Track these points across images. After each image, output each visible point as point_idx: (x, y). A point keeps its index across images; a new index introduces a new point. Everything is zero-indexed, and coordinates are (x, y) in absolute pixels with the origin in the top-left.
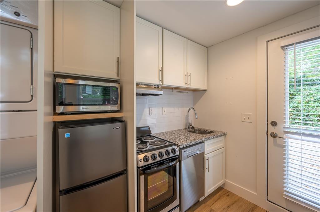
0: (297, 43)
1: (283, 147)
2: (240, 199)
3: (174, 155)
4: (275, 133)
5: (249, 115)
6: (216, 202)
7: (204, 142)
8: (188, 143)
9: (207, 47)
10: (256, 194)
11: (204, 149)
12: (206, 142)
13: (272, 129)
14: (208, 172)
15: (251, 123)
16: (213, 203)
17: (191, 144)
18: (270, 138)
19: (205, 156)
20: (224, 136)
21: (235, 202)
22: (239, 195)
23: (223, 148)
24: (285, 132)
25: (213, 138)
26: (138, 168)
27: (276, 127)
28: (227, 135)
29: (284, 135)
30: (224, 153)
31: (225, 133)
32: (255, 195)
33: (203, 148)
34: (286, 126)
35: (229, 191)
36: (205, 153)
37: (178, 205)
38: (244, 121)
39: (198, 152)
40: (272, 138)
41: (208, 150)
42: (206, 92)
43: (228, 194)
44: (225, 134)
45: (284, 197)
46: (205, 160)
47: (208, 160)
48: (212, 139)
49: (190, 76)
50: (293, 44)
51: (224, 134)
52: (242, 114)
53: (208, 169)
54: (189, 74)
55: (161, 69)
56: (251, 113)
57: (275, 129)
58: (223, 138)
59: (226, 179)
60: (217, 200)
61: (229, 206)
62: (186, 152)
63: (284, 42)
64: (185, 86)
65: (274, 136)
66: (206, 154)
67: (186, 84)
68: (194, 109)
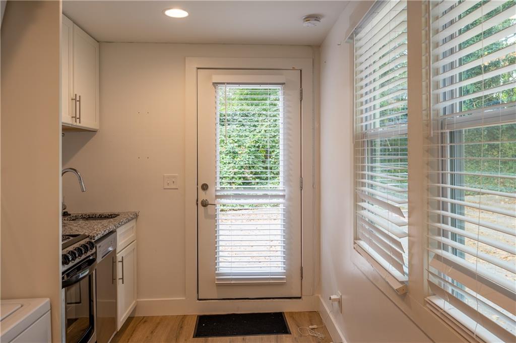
0: (228, 83)
1: (214, 217)
2: (163, 319)
3: (80, 260)
4: (206, 200)
5: (174, 177)
6: (131, 336)
7: (116, 231)
8: (103, 232)
9: (98, 42)
10: (184, 298)
11: (116, 244)
12: (118, 230)
13: (203, 196)
14: (123, 283)
15: (177, 189)
16: (129, 339)
17: (105, 233)
18: (201, 208)
19: (118, 255)
20: (135, 220)
21: (159, 323)
22: (160, 315)
23: (134, 241)
24: (217, 197)
25: (126, 223)
27: (208, 192)
28: (138, 218)
29: (216, 201)
30: (135, 250)
31: (137, 213)
32: (183, 300)
33: (116, 241)
34: (217, 189)
35: (144, 317)
36: (118, 250)
38: (168, 187)
39: (110, 249)
40: (203, 208)
42: (95, 134)
43: (144, 320)
44: (136, 216)
45: (216, 282)
46: (117, 263)
47: (122, 261)
49: (79, 101)
50: (224, 83)
52: (164, 176)
53: (123, 279)
54: (78, 98)
56: (177, 175)
57: (206, 194)
58: (132, 223)
59: (138, 298)
60: (133, 333)
61: (152, 332)
62: (100, 249)
63: (217, 78)
64: (71, 123)
65: (205, 204)
66: (119, 253)
67: (74, 119)
68: (75, 170)
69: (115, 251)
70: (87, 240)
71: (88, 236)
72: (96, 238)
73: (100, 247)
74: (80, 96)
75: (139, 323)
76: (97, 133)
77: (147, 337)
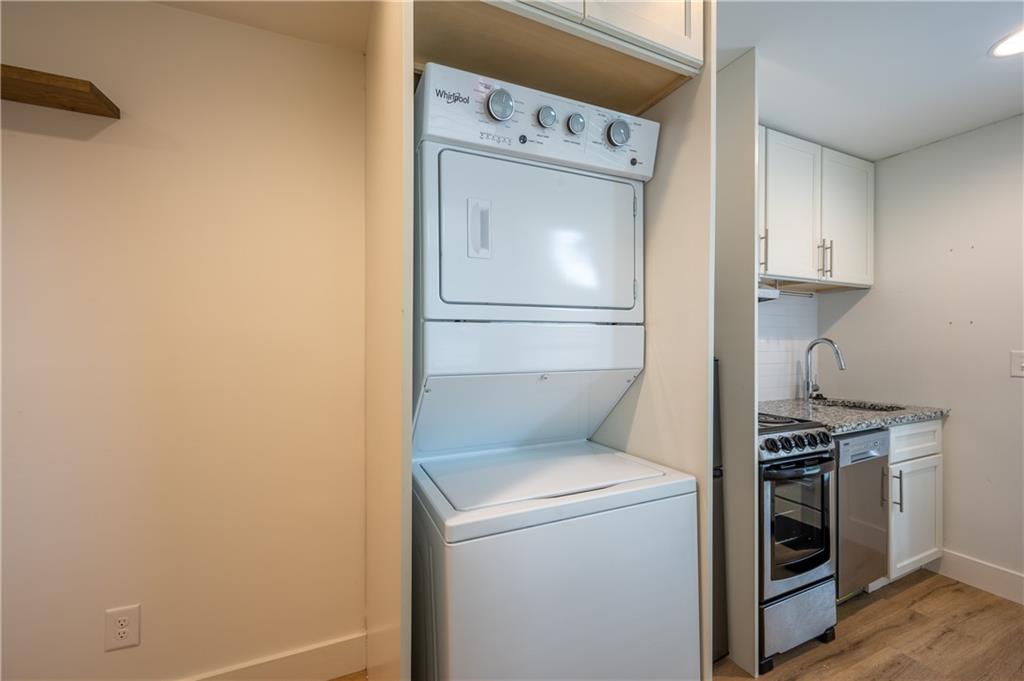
2: (1004, 603)
7: (887, 429)
8: (854, 425)
9: (872, 162)
11: (888, 448)
12: (892, 429)
14: (901, 511)
17: (859, 429)
19: (891, 467)
20: (940, 422)
21: (990, 607)
22: (996, 594)
23: (936, 453)
25: (913, 422)
26: (761, 463)
28: (948, 419)
30: (940, 468)
31: (945, 412)
33: (886, 443)
35: (958, 582)
36: (892, 459)
37: (831, 576)
39: (874, 453)
41: (897, 451)
42: (868, 292)
43: (957, 588)
44: (942, 416)
46: (890, 478)
47: (900, 478)
48: (909, 422)
49: (831, 247)
51: (942, 412)
52: (1011, 354)
53: (901, 504)
54: (828, 244)
55: (763, 235)
59: (944, 546)
60: (926, 596)
61: (969, 613)
62: (847, 448)
64: (816, 278)
66: (894, 464)
67: (821, 272)
68: (831, 342)
69: (885, 459)
70: (823, 430)
71: (826, 426)
72: (839, 432)
73: (846, 444)
74: (831, 242)
75: (944, 587)
76: (871, 292)
77: (955, 617)
